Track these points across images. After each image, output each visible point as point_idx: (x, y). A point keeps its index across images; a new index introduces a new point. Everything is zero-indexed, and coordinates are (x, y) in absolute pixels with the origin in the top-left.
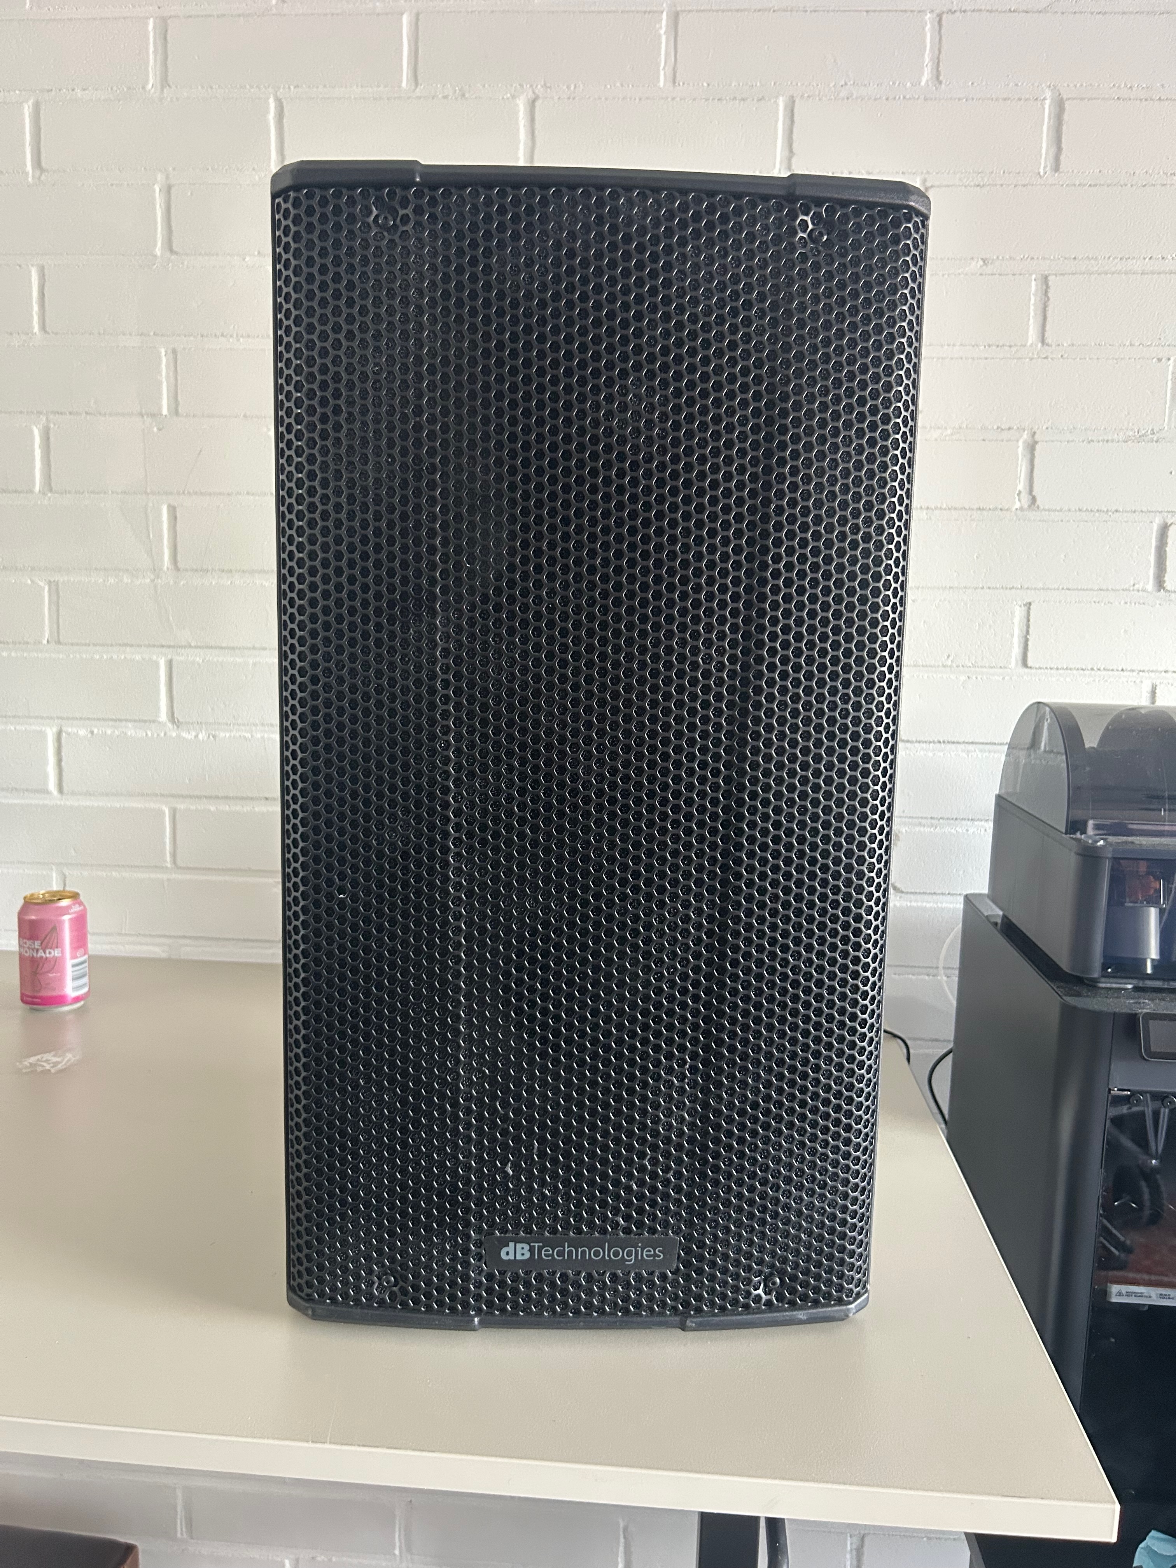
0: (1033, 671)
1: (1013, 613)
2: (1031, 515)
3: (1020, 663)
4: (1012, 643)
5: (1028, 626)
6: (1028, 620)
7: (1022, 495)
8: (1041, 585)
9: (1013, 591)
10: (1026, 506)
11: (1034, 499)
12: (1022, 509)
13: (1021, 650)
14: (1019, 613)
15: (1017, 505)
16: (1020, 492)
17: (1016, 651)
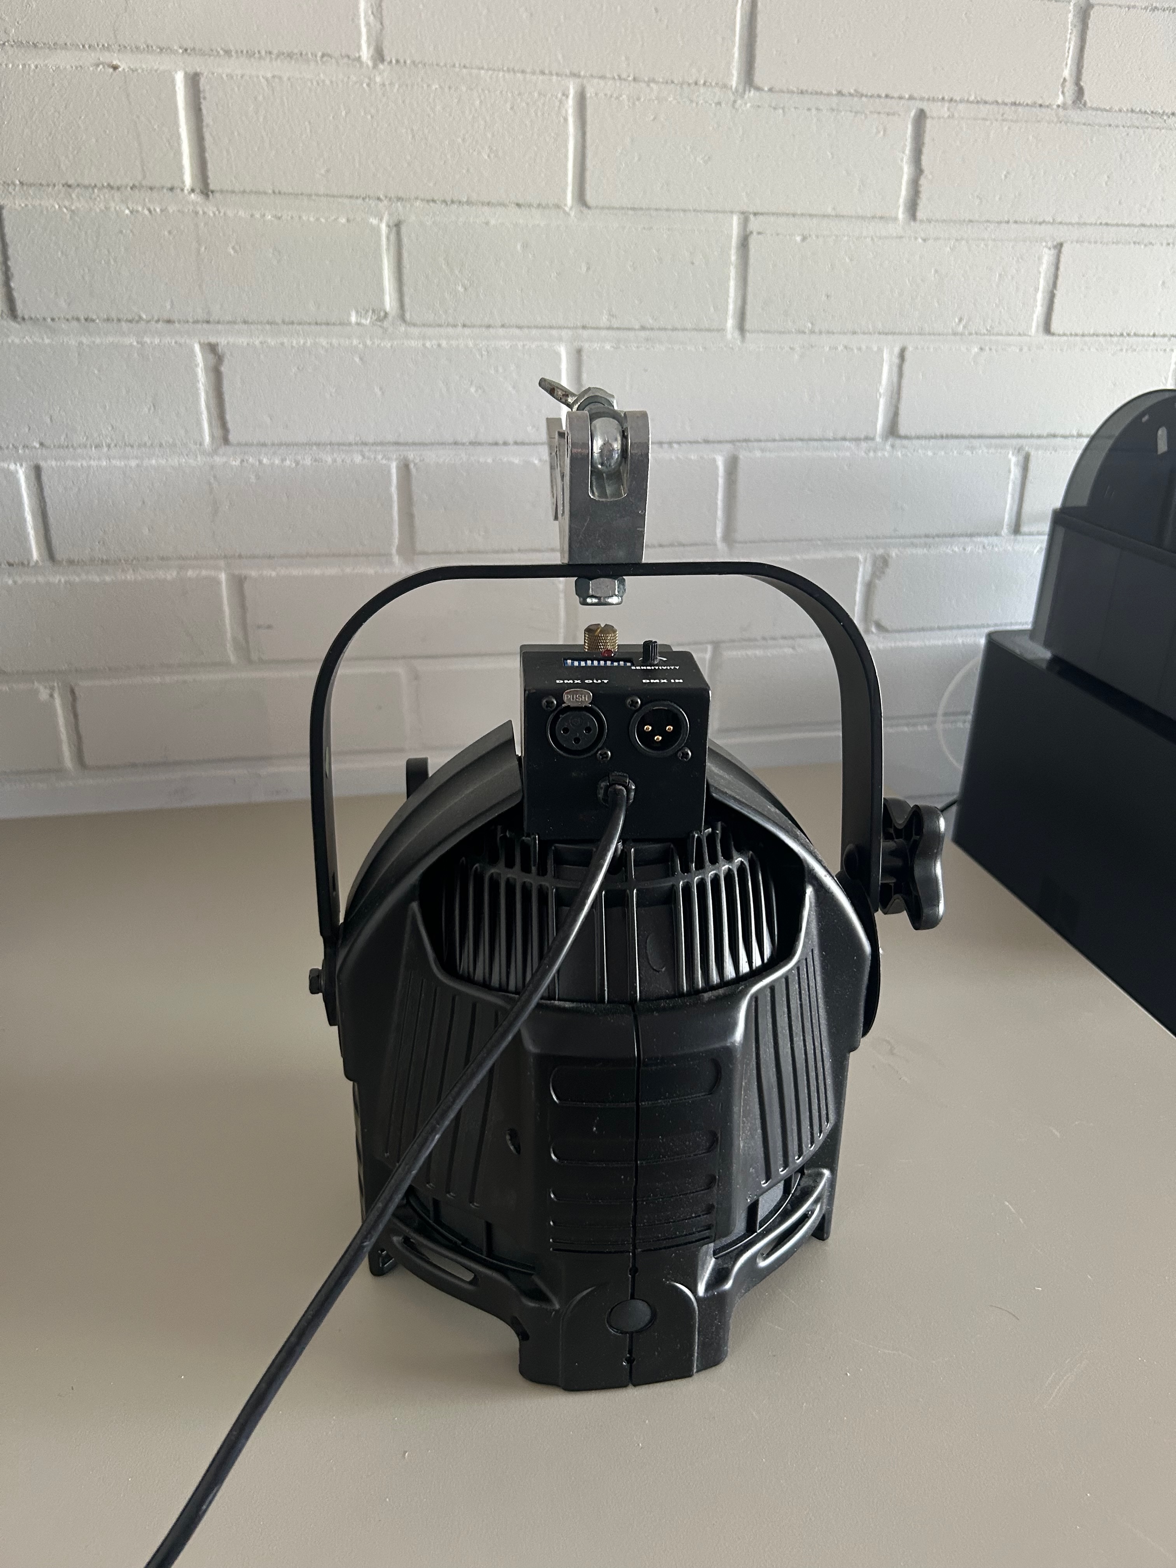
0: (1055, 339)
1: (1040, 258)
2: (1075, 115)
3: (1041, 329)
4: (1035, 300)
5: (1056, 277)
6: (1057, 268)
7: (1067, 84)
8: (1075, 220)
9: (1043, 226)
10: (1070, 102)
11: (1080, 92)
12: (1064, 106)
13: (1045, 309)
14: (1047, 257)
15: (1060, 100)
16: (1065, 79)
17: (1039, 311)
